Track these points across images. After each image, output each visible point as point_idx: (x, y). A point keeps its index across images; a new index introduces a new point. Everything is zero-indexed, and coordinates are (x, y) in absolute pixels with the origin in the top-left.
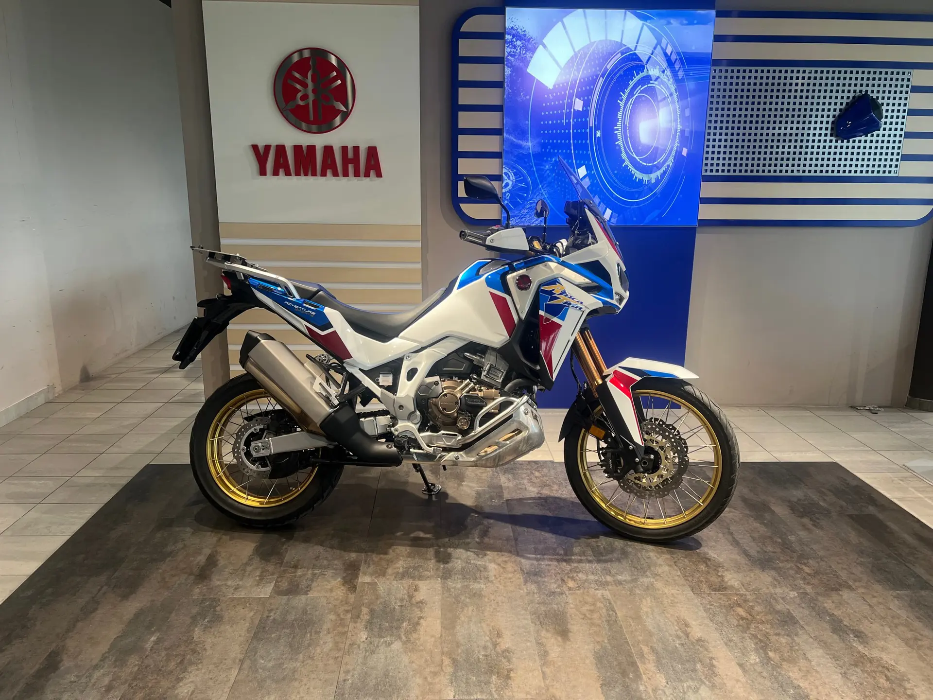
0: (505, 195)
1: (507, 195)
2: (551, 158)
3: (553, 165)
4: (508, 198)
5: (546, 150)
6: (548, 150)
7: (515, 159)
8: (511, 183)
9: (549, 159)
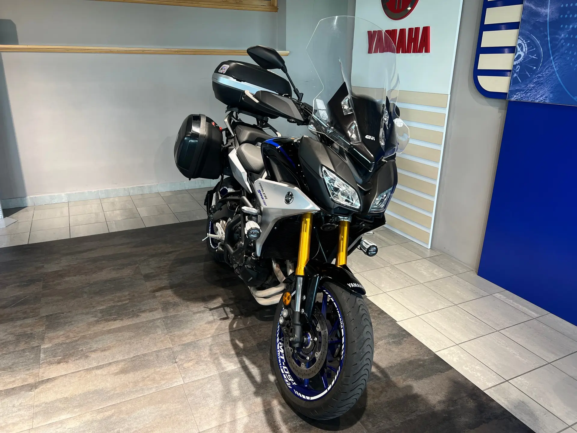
0: (516, 68)
1: (517, 67)
2: (569, 25)
3: (569, 34)
4: (518, 70)
5: (564, 16)
6: (566, 16)
7: (531, 28)
8: (522, 55)
9: (566, 26)
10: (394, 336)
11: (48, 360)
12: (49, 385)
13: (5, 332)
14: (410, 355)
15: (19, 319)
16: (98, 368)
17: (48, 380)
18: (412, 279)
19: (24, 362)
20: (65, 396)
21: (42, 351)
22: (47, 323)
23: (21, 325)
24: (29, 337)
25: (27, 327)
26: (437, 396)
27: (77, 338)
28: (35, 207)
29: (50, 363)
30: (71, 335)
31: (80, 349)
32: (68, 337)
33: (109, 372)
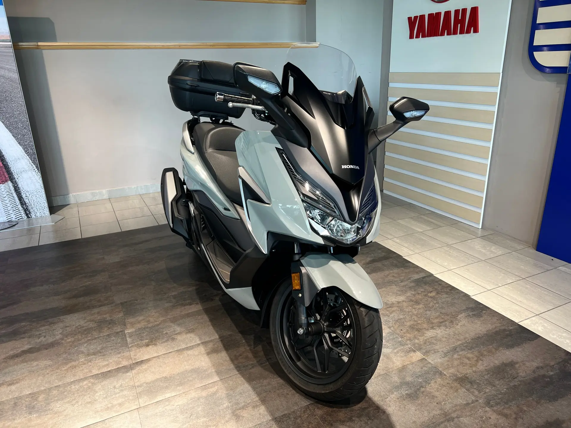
10: (472, 309)
11: (136, 343)
12: (144, 366)
13: (85, 319)
14: (494, 326)
15: (94, 307)
16: (187, 349)
17: (142, 362)
18: (472, 257)
19: (113, 346)
20: (164, 376)
21: (127, 336)
22: (124, 310)
23: (98, 313)
24: (110, 323)
25: (106, 314)
26: (534, 363)
27: (158, 323)
28: (78, 205)
29: (139, 346)
30: (151, 319)
31: (164, 332)
32: (149, 322)
33: (200, 352)
